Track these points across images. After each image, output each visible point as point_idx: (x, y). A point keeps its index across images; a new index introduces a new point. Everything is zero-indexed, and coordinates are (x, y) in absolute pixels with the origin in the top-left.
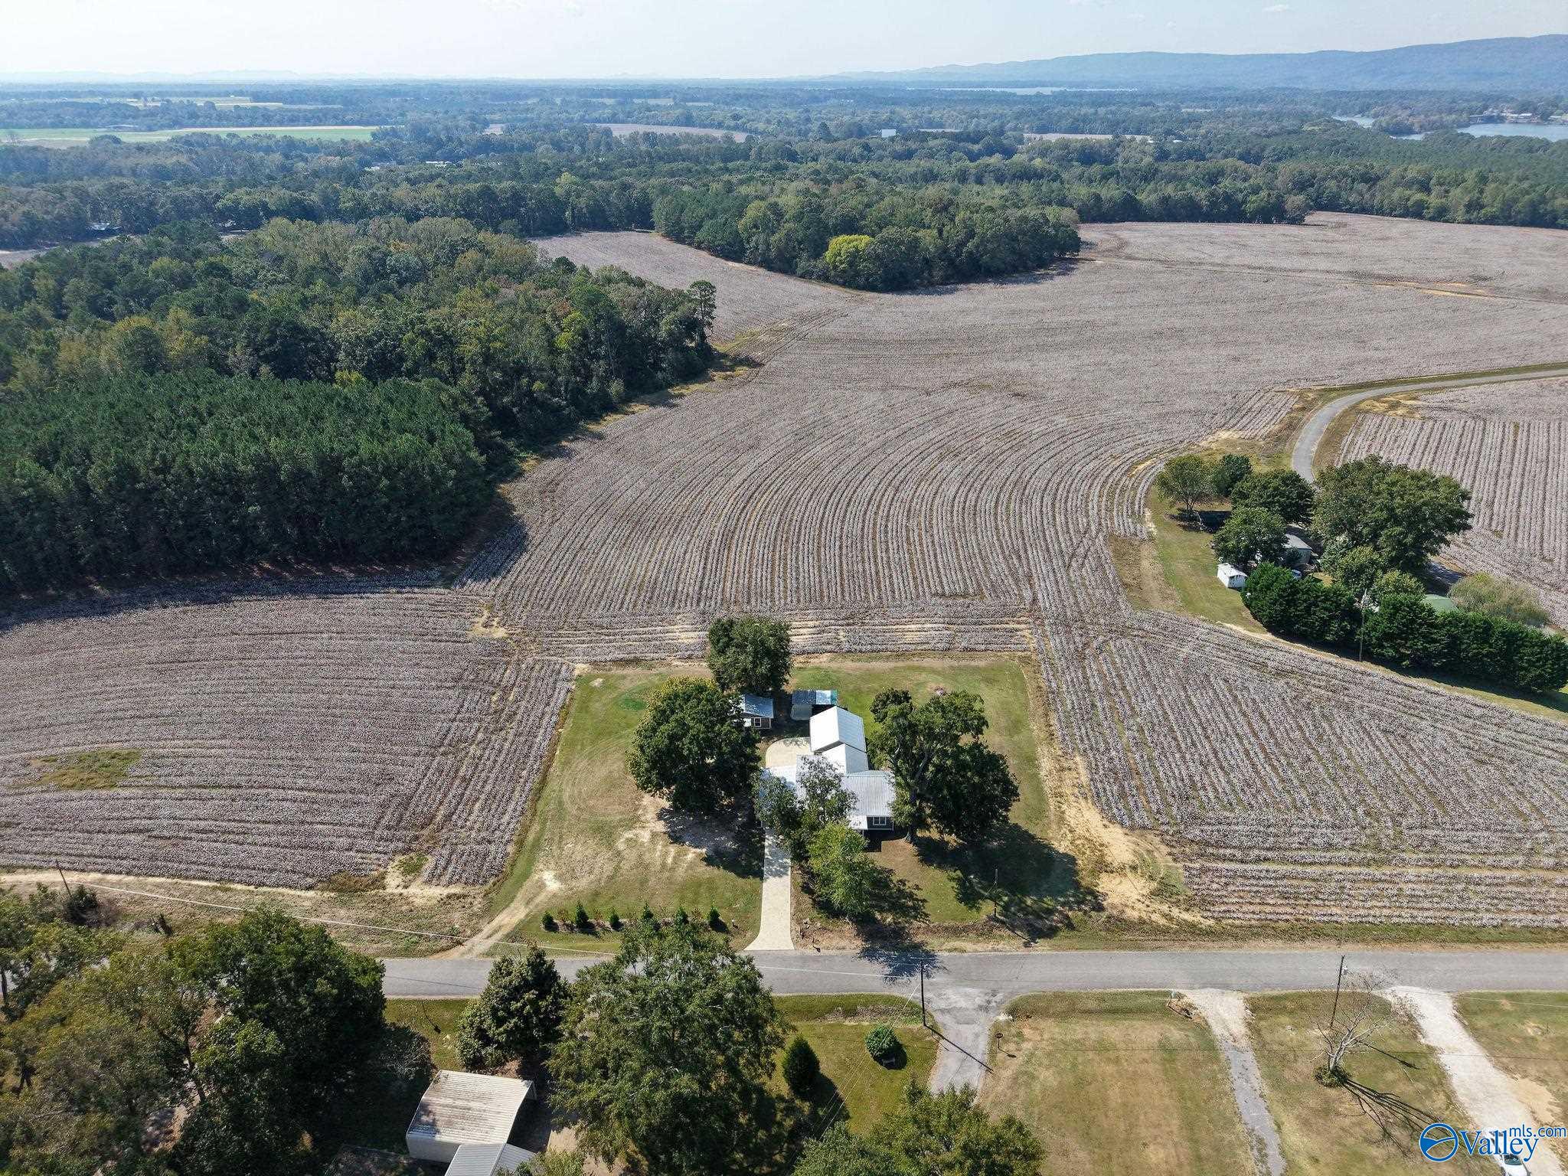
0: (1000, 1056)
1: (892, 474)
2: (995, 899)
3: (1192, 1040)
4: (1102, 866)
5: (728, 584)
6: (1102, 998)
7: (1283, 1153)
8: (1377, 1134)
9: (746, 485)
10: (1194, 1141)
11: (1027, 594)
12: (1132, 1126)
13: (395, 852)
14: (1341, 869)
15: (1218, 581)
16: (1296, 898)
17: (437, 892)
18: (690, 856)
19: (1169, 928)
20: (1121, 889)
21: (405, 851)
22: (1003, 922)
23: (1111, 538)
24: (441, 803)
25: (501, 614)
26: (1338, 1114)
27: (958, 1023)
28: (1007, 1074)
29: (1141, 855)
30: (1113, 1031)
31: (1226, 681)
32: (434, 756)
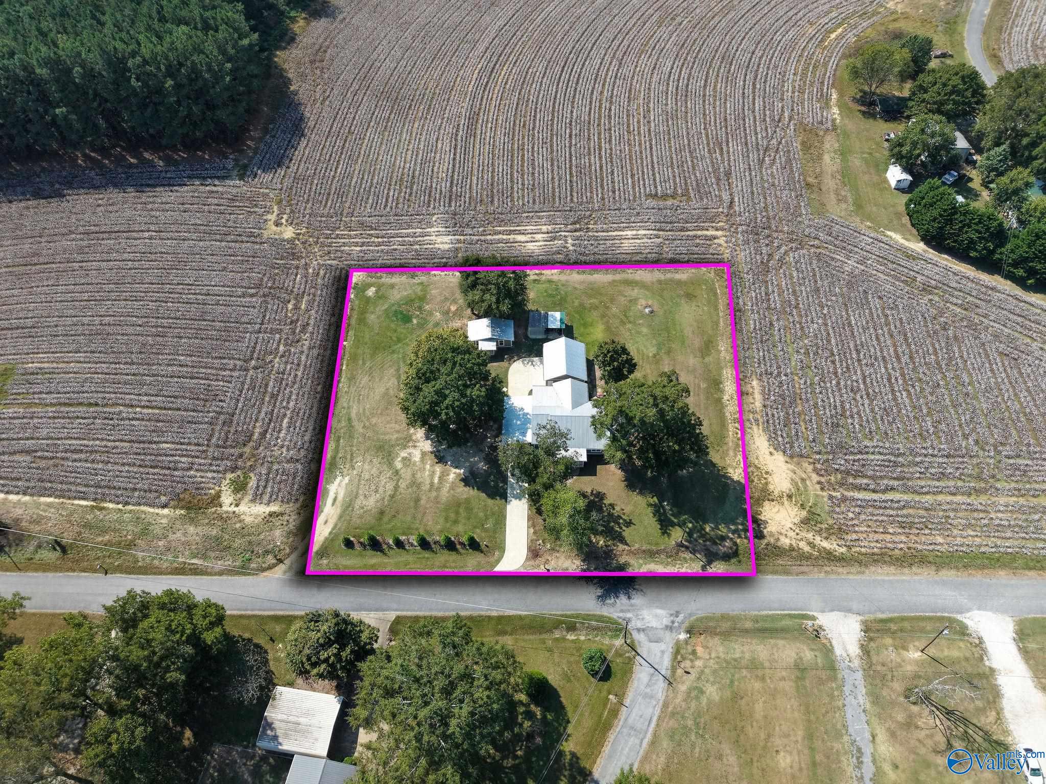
0: (680, 672)
1: (617, 42)
2: (682, 525)
3: (819, 660)
4: (766, 495)
5: (474, 179)
6: (756, 620)
7: (874, 761)
8: (943, 746)
9: (488, 54)
10: (812, 749)
11: (726, 197)
12: (769, 736)
13: (225, 471)
14: (949, 498)
15: (886, 181)
16: (910, 528)
17: (262, 509)
18: (452, 476)
19: (811, 554)
20: (778, 517)
21: (234, 469)
22: (687, 548)
23: (802, 127)
24: (256, 420)
25: (288, 211)
26: (917, 727)
27: (651, 641)
28: (683, 688)
29: (797, 484)
30: (761, 650)
31: (880, 298)
32: (247, 370)
